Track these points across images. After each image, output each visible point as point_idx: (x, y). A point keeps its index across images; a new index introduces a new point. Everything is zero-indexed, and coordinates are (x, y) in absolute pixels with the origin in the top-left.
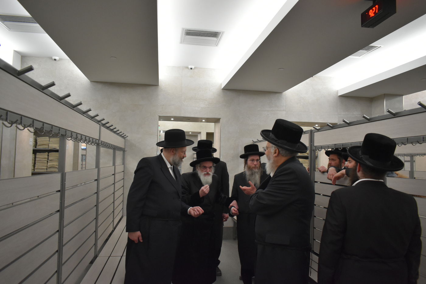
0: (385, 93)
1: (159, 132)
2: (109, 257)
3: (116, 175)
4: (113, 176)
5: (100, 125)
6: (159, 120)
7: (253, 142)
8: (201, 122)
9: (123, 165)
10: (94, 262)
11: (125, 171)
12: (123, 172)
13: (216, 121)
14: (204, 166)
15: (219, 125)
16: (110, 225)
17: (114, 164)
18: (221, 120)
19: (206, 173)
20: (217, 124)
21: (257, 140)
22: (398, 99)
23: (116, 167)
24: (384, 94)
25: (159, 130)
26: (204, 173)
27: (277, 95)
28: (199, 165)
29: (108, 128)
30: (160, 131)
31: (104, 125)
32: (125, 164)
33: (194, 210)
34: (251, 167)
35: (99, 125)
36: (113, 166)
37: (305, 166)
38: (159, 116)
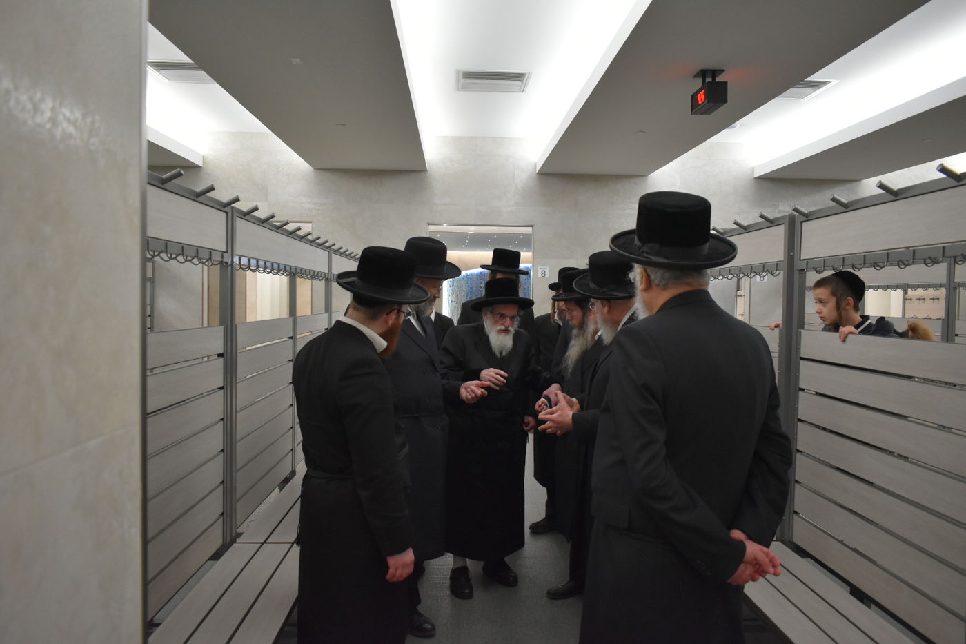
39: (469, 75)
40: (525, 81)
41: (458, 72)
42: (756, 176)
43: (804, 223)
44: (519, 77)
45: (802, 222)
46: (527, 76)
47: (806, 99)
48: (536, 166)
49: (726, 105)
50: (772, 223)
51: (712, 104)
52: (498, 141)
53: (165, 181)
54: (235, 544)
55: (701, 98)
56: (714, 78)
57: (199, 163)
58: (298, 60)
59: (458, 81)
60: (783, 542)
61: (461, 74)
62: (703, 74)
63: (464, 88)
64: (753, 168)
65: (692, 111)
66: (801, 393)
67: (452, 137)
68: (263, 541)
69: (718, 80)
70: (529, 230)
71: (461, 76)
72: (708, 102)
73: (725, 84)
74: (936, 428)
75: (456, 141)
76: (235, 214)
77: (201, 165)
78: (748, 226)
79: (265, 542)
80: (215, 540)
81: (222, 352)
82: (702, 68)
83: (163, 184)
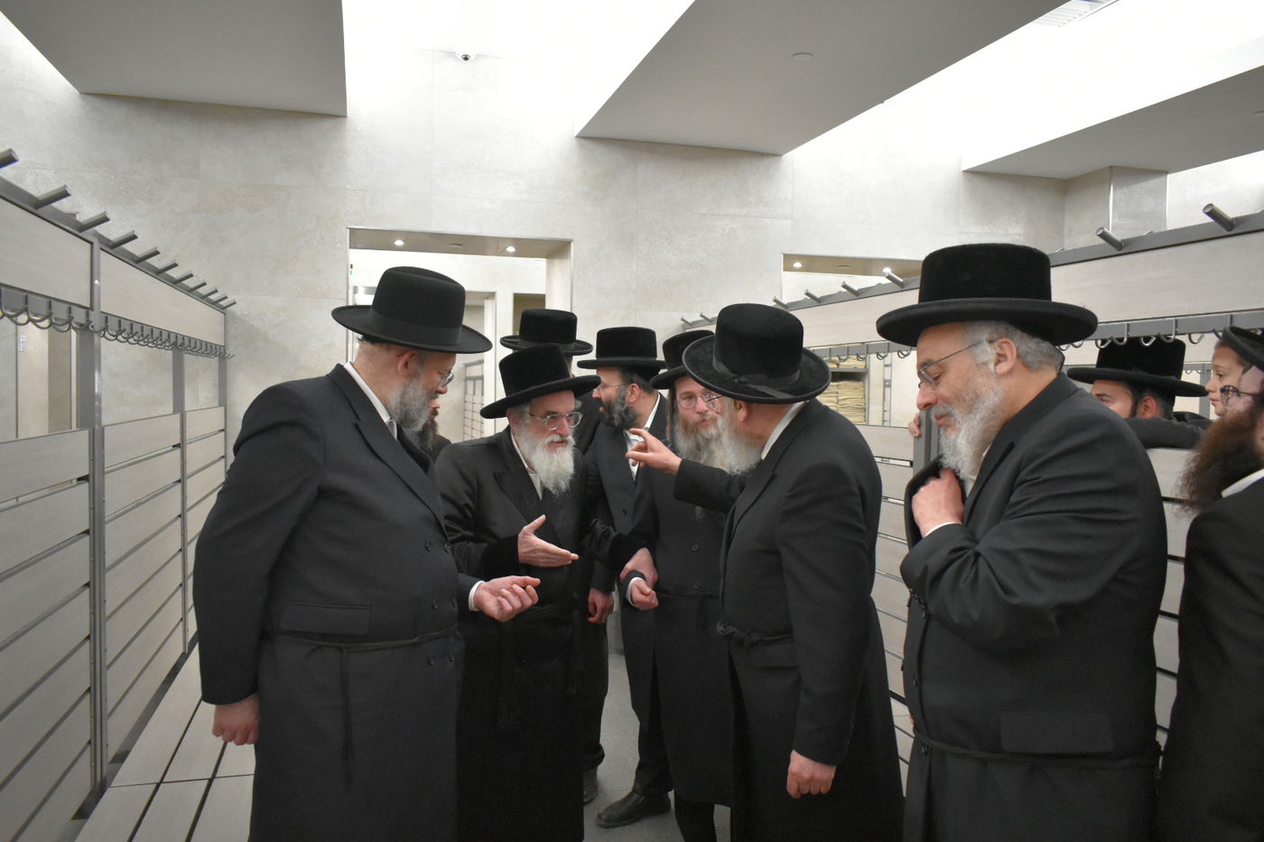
0: (1113, 164)
1: (351, 291)
2: (158, 785)
3: (189, 448)
4: (178, 451)
5: (91, 243)
6: (350, 248)
7: (682, 322)
8: (503, 253)
9: (223, 408)
10: (91, 811)
11: (228, 430)
12: (223, 433)
13: (555, 250)
14: (549, 413)
15: (562, 268)
16: (171, 634)
17: (179, 406)
18: (572, 244)
19: (557, 438)
20: (557, 262)
21: (702, 316)
22: (1153, 183)
23: (188, 416)
24: (1111, 167)
25: (351, 285)
26: (549, 439)
27: (766, 161)
28: (527, 409)
29: (138, 262)
30: (355, 290)
31: (114, 247)
32: (228, 403)
33: (497, 593)
34: (691, 422)
35: (89, 245)
36: (175, 412)
37: (829, 404)
38: (350, 229)
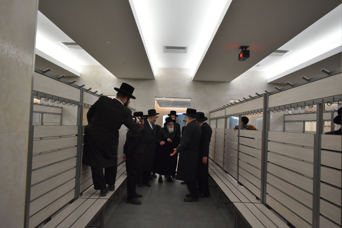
39: (167, 48)
40: (186, 49)
41: (164, 46)
42: (268, 82)
43: (269, 96)
44: (184, 48)
45: (268, 96)
46: (187, 48)
47: (282, 56)
48: (192, 78)
49: (249, 58)
50: (260, 96)
51: (244, 58)
52: (180, 69)
53: (59, 78)
54: (79, 198)
55: (241, 55)
56: (246, 49)
57: (79, 75)
58: (109, 42)
59: (164, 49)
60: (263, 204)
61: (165, 47)
62: (242, 47)
63: (166, 52)
64: (267, 80)
65: (239, 59)
66: (268, 152)
67: (164, 68)
68: (88, 198)
69: (247, 49)
70: (189, 100)
71: (165, 48)
72: (243, 57)
73: (249, 51)
74: (301, 161)
75: (165, 70)
76: (84, 90)
77: (79, 76)
78: (254, 97)
79: (89, 198)
80: (72, 196)
81: (77, 134)
82: (242, 46)
83: (59, 79)
